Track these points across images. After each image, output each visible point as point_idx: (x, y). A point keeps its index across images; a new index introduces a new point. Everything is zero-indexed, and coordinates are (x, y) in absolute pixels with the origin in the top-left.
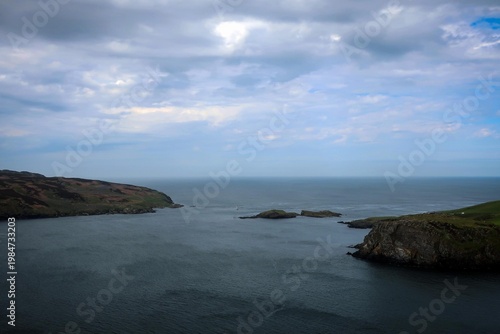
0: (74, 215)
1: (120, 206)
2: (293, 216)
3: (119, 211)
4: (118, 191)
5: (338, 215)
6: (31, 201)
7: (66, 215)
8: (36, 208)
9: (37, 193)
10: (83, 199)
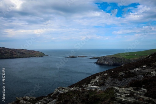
0: (24, 57)
1: (35, 55)
2: (76, 57)
3: (34, 57)
4: (32, 52)
5: (86, 57)
6: (13, 54)
7: (22, 57)
8: (15, 56)
9: (13, 52)
10: (25, 54)
